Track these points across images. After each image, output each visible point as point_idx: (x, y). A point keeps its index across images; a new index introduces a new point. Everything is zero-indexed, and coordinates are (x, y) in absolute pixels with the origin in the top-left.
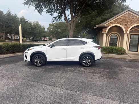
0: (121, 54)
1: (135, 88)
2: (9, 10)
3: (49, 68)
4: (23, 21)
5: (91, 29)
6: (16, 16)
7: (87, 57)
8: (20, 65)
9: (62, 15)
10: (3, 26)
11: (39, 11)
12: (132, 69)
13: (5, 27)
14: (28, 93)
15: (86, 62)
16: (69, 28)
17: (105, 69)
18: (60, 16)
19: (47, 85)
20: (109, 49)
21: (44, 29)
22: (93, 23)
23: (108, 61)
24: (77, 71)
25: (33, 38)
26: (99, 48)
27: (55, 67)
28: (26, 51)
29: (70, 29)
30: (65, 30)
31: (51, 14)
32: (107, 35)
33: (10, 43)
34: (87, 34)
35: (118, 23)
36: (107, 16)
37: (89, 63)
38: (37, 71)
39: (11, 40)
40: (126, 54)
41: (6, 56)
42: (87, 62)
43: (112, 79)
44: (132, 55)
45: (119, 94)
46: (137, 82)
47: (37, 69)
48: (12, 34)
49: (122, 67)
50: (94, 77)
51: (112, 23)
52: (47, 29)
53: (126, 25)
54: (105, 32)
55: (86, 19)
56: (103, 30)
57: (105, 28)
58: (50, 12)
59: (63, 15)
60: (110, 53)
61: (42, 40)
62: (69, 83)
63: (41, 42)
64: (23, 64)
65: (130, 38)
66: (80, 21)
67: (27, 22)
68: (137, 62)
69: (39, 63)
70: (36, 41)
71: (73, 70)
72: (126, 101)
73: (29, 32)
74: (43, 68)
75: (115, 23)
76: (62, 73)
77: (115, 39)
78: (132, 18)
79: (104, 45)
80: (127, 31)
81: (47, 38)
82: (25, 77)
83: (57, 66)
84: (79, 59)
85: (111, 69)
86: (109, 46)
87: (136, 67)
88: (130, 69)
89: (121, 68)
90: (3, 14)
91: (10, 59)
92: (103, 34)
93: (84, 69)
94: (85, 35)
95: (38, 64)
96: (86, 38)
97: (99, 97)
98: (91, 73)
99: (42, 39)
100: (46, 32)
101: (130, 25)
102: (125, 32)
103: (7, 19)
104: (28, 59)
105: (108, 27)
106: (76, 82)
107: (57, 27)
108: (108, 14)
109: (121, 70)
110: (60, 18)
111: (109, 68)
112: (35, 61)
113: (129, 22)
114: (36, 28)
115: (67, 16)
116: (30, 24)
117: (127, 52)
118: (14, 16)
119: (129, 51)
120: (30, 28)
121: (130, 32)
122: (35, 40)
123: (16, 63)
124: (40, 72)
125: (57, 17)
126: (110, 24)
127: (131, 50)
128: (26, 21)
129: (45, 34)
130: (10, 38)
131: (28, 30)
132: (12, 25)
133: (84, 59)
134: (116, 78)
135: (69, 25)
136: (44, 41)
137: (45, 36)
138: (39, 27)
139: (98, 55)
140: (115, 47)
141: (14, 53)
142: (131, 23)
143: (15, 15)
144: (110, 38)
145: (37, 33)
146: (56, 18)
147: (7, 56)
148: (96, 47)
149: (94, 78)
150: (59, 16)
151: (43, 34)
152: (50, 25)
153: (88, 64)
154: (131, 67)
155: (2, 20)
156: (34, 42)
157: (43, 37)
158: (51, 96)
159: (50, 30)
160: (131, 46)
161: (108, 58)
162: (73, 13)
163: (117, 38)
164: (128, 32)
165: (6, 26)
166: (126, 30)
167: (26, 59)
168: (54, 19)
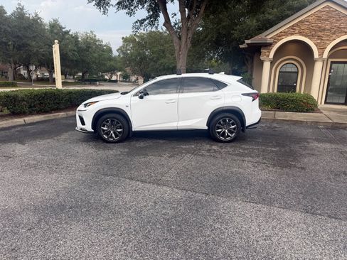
0: (307, 111)
1: (338, 186)
2: (19, 4)
3: (138, 145)
4: (57, 31)
5: (231, 49)
6: (39, 18)
7: (225, 120)
8: (69, 141)
9: (158, 16)
10: (6, 44)
11: (98, 5)
12: (333, 146)
13: (11, 47)
14: (104, 200)
15: (224, 132)
16: (177, 48)
17: (270, 146)
18: (153, 18)
19: (142, 182)
20: (278, 98)
21: (110, 50)
22: (236, 34)
23: (276, 127)
24: (204, 152)
25: (83, 75)
26: (254, 96)
27: (151, 144)
28: (81, 107)
29: (180, 51)
30: (163, 52)
31: (130, 13)
32: (272, 63)
33: (36, 89)
34: (221, 63)
35: (300, 33)
36: (271, 14)
37: (232, 133)
38: (112, 152)
39: (29, 80)
40: (319, 111)
41: (29, 119)
42: (226, 131)
43: (286, 167)
44: (332, 113)
45: (304, 198)
46: (345, 173)
47: (112, 150)
48: (32, 64)
49: (308, 142)
50: (245, 164)
51: (286, 34)
52: (118, 50)
53: (320, 38)
54: (268, 56)
55: (218, 24)
56: (263, 51)
57: (268, 45)
58: (126, 7)
59: (161, 15)
60: (279, 108)
61: (106, 80)
62: (190, 178)
63: (103, 85)
64: (74, 138)
65: (330, 72)
66: (201, 29)
67: (67, 32)
68: (344, 128)
69: (113, 135)
70: (92, 81)
71: (195, 151)
72: (319, 212)
73: (72, 60)
74: (124, 147)
75: (292, 34)
76: (170, 157)
77: (292, 74)
78: (337, 20)
79: (264, 90)
80: (321, 54)
81: (119, 73)
82: (86, 166)
83: (156, 141)
84: (208, 124)
85: (284, 147)
86: (275, 91)
87: (342, 141)
88: (328, 145)
89: (306, 144)
90: (6, 13)
91: (42, 126)
92: (262, 63)
93: (221, 147)
94: (216, 64)
95: (111, 137)
96: (223, 73)
97: (260, 206)
98: (237, 155)
99: (107, 77)
100: (114, 59)
101: (332, 38)
102: (316, 56)
103: (16, 26)
104: (88, 127)
105: (276, 43)
106: (205, 175)
107: (143, 46)
108: (275, 10)
109: (306, 148)
110: (152, 21)
111: (278, 145)
112: (104, 130)
113: (328, 30)
114: (90, 50)
115: (170, 17)
116: (76, 38)
117: (320, 106)
118: (34, 20)
119: (326, 103)
120: (75, 48)
121: (330, 56)
122: (88, 80)
123: (58, 135)
124: (119, 155)
125: (145, 20)
126: (280, 35)
127: (331, 101)
128: (64, 30)
129: (112, 63)
130: (26, 76)
131: (70, 54)
132: (29, 42)
133: (220, 123)
134: (295, 166)
135: (176, 39)
136: (110, 81)
137: (112, 70)
138: (97, 46)
139: (253, 114)
140: (290, 94)
141: (46, 112)
142: (334, 34)
143: (37, 15)
144: (280, 72)
145: (93, 62)
146: (142, 22)
147: (32, 121)
148: (248, 95)
149: (245, 166)
150: (150, 17)
151: (109, 64)
152: (125, 40)
153: (228, 136)
154: (331, 142)
155: (5, 30)
156: (85, 84)
157: (108, 71)
158: (155, 202)
159: (124, 54)
160: (331, 90)
161: (274, 120)
162: (186, 9)
163: (297, 73)
164: (325, 56)
165: (14, 46)
166: (321, 51)
167: (83, 127)
168: (138, 24)
